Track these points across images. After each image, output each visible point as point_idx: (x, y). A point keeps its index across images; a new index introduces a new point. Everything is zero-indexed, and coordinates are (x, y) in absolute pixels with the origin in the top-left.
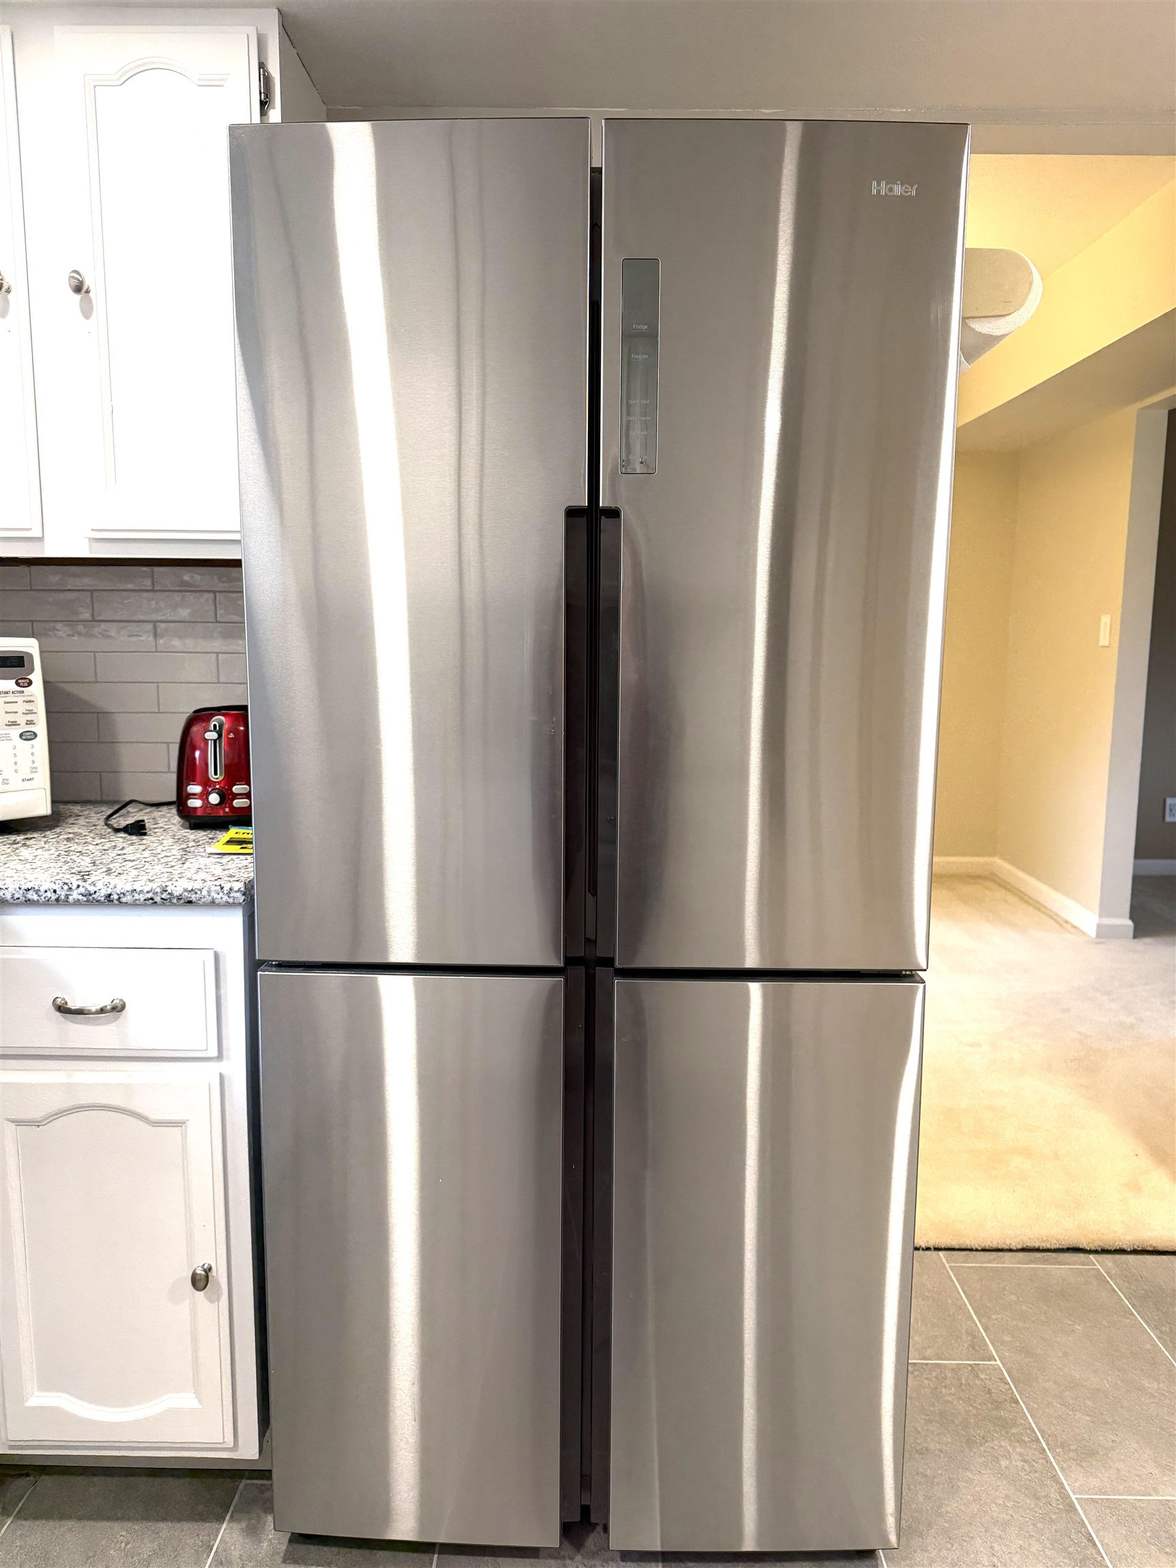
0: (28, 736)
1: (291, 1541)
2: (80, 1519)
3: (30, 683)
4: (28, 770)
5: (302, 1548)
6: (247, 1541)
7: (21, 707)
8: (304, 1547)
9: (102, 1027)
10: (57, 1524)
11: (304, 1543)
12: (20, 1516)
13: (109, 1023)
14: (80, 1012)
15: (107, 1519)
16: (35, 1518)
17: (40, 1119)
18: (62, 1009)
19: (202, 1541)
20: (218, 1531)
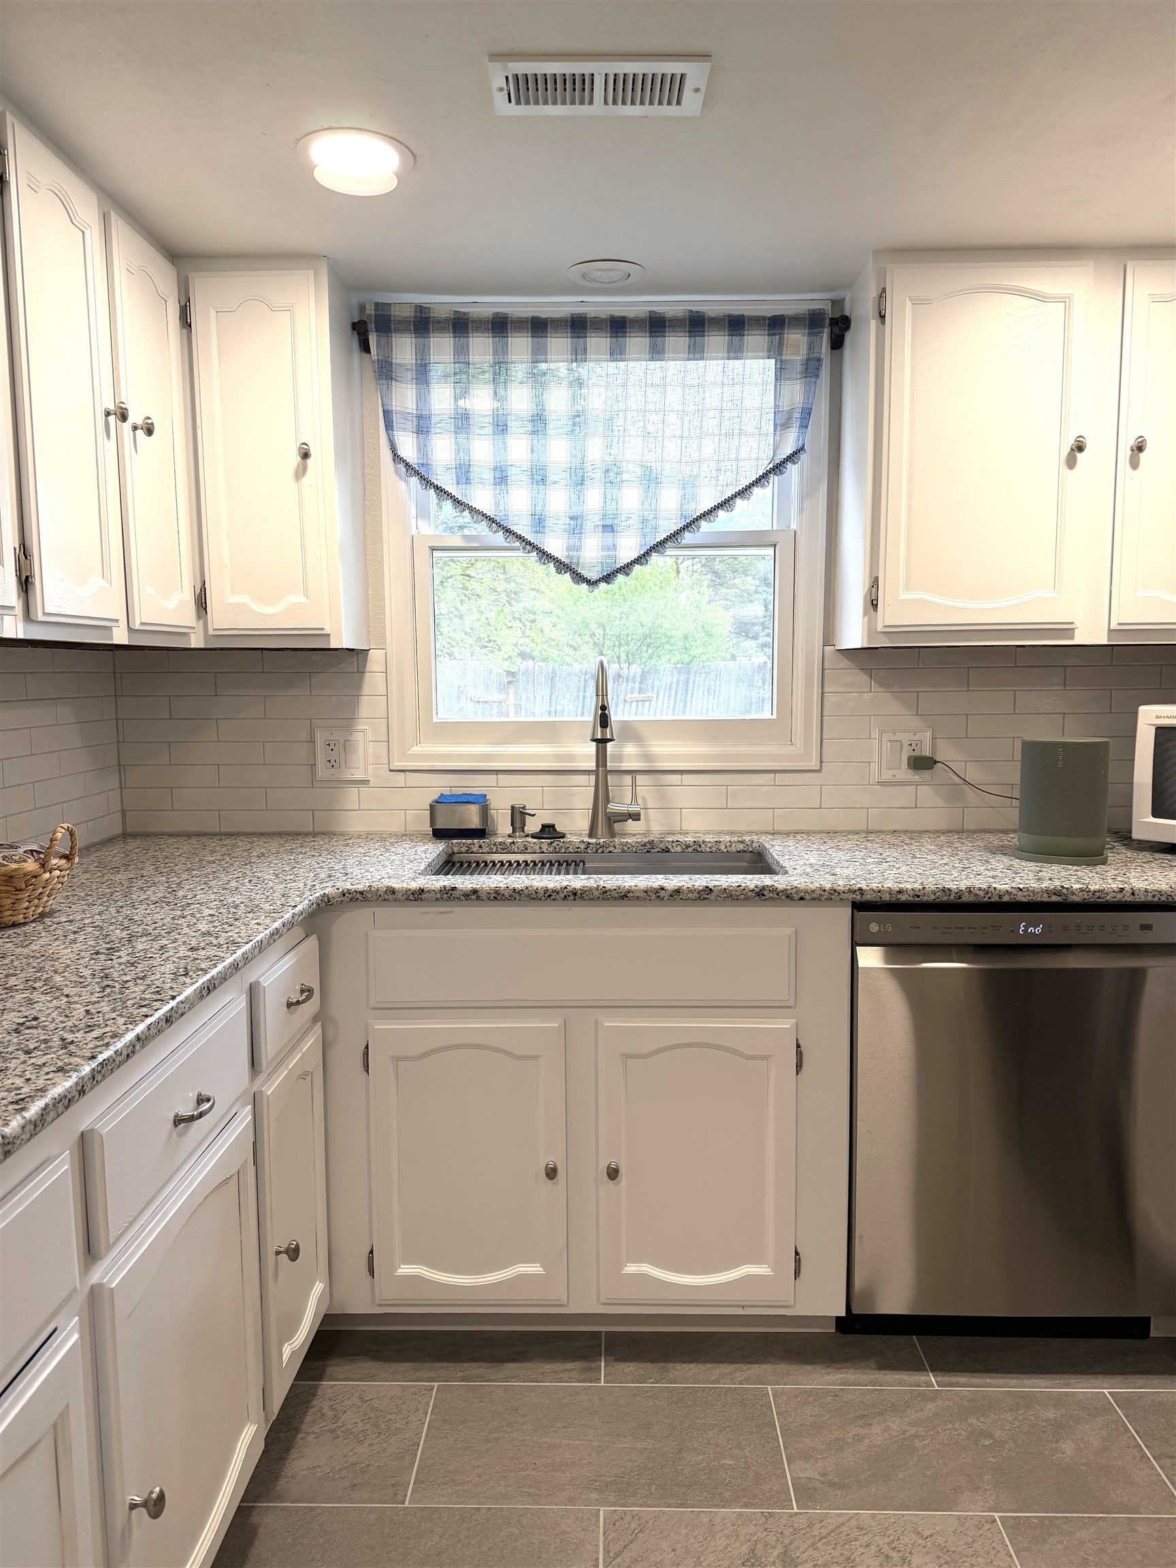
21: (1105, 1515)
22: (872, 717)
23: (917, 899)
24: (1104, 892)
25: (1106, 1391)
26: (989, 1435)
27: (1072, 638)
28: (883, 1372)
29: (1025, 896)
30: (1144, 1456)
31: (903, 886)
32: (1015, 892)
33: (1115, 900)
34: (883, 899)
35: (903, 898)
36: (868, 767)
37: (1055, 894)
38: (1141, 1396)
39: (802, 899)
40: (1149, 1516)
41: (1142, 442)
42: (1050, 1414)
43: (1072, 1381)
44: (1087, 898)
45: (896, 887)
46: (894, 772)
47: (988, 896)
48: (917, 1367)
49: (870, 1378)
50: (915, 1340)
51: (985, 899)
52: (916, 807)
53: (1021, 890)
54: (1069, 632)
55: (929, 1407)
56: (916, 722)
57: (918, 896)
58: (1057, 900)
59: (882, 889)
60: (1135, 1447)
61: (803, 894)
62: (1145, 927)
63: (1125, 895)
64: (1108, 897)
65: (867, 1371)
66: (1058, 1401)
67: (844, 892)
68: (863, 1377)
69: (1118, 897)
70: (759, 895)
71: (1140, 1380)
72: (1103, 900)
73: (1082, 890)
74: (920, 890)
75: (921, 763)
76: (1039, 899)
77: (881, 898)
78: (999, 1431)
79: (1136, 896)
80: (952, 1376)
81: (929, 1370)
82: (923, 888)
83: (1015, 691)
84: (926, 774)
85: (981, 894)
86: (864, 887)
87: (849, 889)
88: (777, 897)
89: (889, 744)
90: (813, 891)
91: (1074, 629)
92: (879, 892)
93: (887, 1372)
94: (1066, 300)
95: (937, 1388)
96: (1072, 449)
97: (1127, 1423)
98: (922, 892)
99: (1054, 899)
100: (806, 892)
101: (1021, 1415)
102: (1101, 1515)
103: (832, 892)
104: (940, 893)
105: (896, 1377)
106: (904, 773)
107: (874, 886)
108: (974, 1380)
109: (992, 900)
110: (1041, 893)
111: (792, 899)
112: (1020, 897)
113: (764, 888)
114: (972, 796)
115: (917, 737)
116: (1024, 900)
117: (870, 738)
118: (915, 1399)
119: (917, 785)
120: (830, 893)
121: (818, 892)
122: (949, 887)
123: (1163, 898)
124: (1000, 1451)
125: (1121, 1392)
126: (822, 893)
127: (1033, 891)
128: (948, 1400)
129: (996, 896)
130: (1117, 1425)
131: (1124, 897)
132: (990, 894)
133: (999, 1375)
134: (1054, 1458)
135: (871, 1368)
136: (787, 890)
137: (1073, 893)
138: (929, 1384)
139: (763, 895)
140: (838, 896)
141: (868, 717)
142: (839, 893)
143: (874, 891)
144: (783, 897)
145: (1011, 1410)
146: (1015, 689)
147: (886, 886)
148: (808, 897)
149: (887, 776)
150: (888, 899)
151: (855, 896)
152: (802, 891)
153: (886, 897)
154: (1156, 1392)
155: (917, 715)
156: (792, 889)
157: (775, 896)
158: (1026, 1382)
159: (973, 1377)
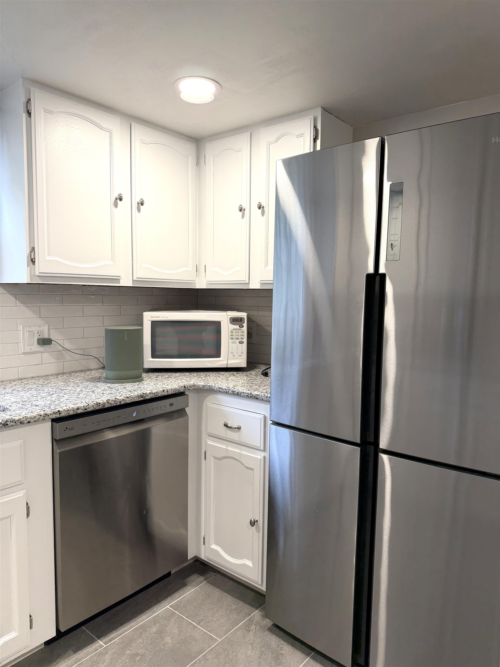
0: (241, 343)
1: (273, 625)
2: (222, 590)
3: (243, 326)
4: (241, 353)
5: (275, 629)
6: (261, 618)
7: (240, 334)
8: (276, 628)
9: (235, 433)
10: (216, 588)
11: (276, 627)
12: (208, 582)
13: (236, 432)
14: (231, 427)
15: (228, 593)
16: (211, 584)
17: (219, 458)
18: (226, 425)
19: (249, 612)
20: (254, 611)
21: (195, 660)
22: (18, 319)
23: (86, 411)
24: (158, 393)
25: (168, 607)
26: (137, 654)
27: (119, 283)
28: (77, 653)
29: (130, 400)
30: (194, 626)
31: (79, 406)
32: (126, 399)
33: (162, 395)
34: (70, 414)
35: (79, 411)
36: (17, 345)
37: (141, 397)
38: (180, 602)
39: (29, 422)
40: (208, 650)
41: (142, 201)
42: (154, 629)
43: (155, 609)
44: (152, 396)
45: (75, 407)
46: (30, 347)
47: (116, 403)
48: (91, 641)
49: (73, 660)
50: (84, 628)
51: (114, 405)
52: (42, 364)
53: (128, 398)
54: (118, 280)
55: (107, 658)
56: (40, 321)
57: (86, 409)
58: (141, 400)
59: (69, 409)
60: (189, 624)
61: (30, 420)
62: (171, 405)
63: (165, 393)
64: (159, 395)
65: (70, 657)
66: (155, 621)
67: (51, 415)
68: (70, 662)
69: (162, 394)
70: (4, 425)
71: (176, 595)
72: (158, 396)
73: (150, 393)
74: (87, 406)
75: (45, 342)
76: (135, 401)
77: (69, 414)
78: (140, 650)
79: (168, 392)
80: (108, 636)
81: (97, 639)
82: (88, 405)
83: (83, 306)
84: (47, 347)
85: (113, 402)
86: (61, 409)
87: (54, 412)
88: (15, 424)
89: (28, 333)
90: (35, 417)
91: (119, 279)
92: (68, 411)
93: (79, 652)
94: (110, 132)
95: (105, 646)
96: (116, 199)
97: (182, 616)
98: (87, 407)
99: (141, 399)
100: (31, 418)
101: (144, 636)
102: (194, 661)
103: (45, 415)
104: (96, 406)
105: (85, 652)
106: (36, 347)
107: (65, 408)
108: (119, 632)
109: (117, 404)
110: (136, 398)
111: (23, 424)
112: (128, 401)
113: (7, 421)
114: (68, 356)
115: (42, 328)
116: (129, 402)
117: (17, 330)
118: (99, 657)
119: (42, 353)
120: (44, 416)
121: (38, 417)
122: (99, 402)
123: (177, 392)
124: (145, 659)
125: (173, 604)
126: (40, 417)
127: (133, 397)
128: (113, 649)
129: (119, 402)
130: (179, 619)
131: (164, 394)
132: (116, 402)
133: (127, 624)
134: (166, 648)
135: (71, 655)
136: (21, 419)
137: (147, 395)
138: (101, 646)
139: (7, 425)
140: (48, 417)
141: (16, 319)
142: (48, 415)
143: (66, 411)
144: (19, 424)
145: (140, 637)
146: (83, 305)
147: (71, 407)
148: (32, 421)
149: (28, 349)
150: (72, 414)
151: (56, 415)
152: (29, 418)
153: (71, 413)
154: (184, 597)
155: (40, 318)
156: (23, 418)
157: (14, 424)
158: (138, 620)
159: (117, 631)
